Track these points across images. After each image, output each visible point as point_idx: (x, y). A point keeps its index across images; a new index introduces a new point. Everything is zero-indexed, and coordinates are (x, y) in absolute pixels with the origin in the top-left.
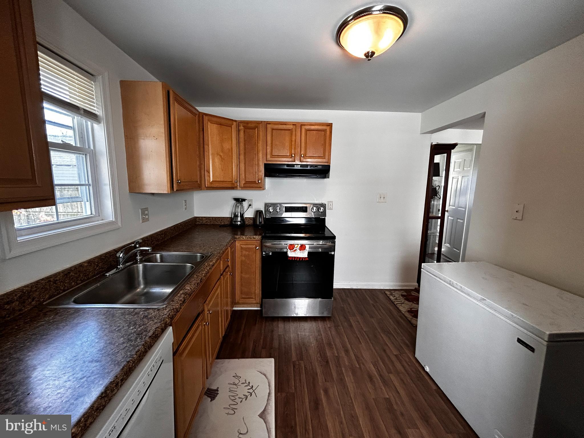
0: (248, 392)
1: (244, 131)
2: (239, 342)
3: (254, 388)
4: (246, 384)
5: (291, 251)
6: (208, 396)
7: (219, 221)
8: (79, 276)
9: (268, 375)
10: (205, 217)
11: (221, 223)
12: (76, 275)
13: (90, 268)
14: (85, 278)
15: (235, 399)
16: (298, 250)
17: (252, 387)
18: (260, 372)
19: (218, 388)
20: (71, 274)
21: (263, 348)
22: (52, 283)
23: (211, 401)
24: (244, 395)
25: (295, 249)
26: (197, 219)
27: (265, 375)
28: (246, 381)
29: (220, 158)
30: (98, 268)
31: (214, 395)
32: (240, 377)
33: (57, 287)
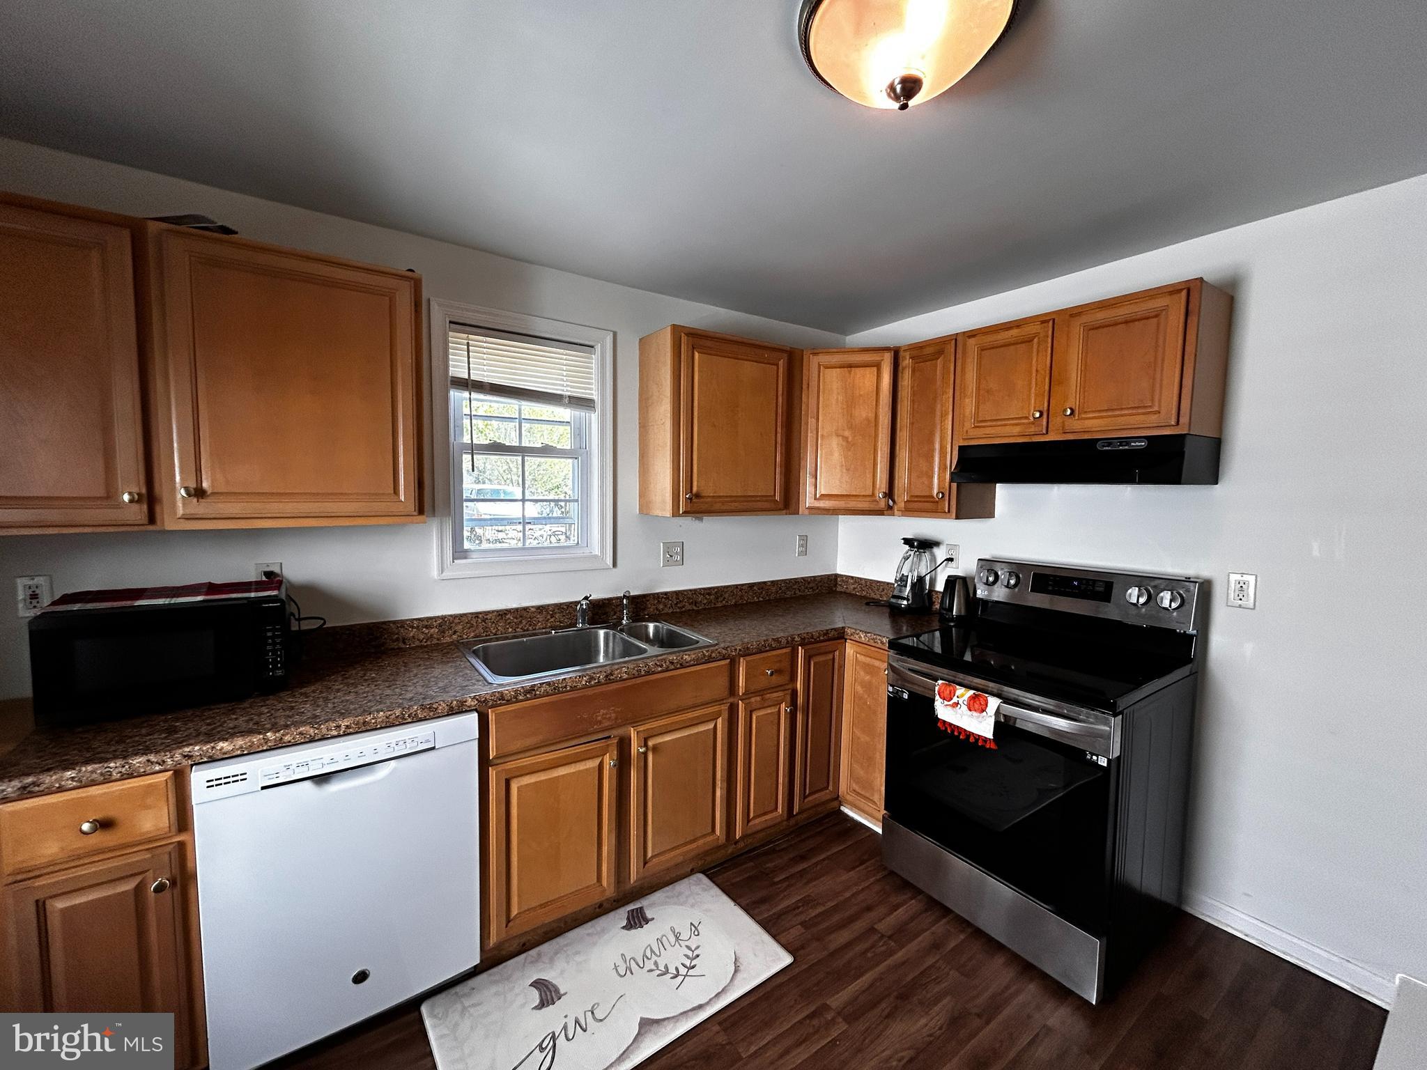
0: (677, 969)
1: (913, 371)
2: (777, 880)
3: (691, 972)
4: (690, 954)
5: (946, 703)
6: (628, 918)
7: (878, 590)
8: (521, 622)
9: (740, 976)
10: (852, 577)
11: (881, 596)
12: (515, 620)
13: (538, 616)
14: (530, 628)
15: (648, 958)
16: (964, 708)
17: (693, 967)
18: (736, 959)
19: (653, 919)
20: (507, 617)
21: (803, 924)
22: (480, 620)
23: (623, 928)
24: (666, 967)
25: (955, 700)
26: (839, 579)
27: (736, 971)
28: (697, 948)
29: (844, 444)
30: (552, 620)
31: (635, 923)
32: (698, 935)
33: (486, 627)
